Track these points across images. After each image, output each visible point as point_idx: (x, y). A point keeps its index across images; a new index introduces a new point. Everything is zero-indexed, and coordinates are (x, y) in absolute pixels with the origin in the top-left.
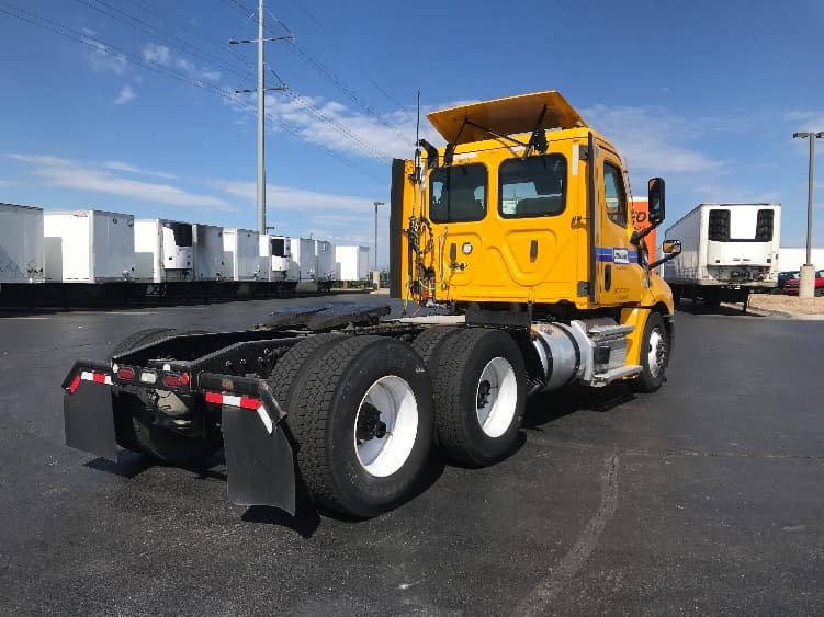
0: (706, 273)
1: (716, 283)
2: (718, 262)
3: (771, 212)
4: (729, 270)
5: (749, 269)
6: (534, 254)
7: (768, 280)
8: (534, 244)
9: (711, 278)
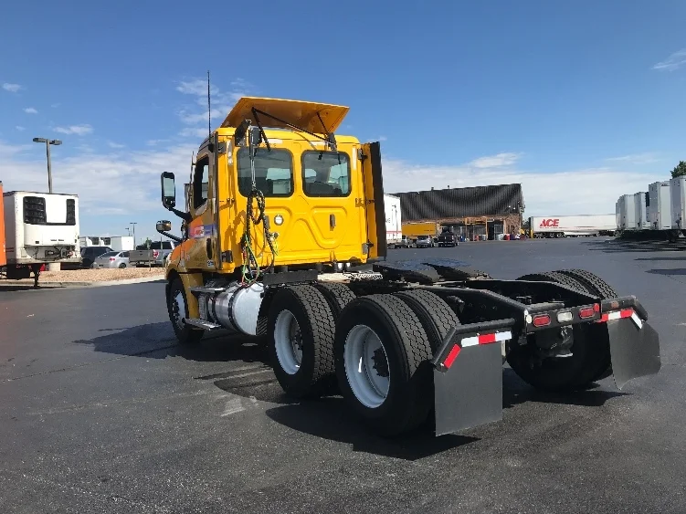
0: (25, 252)
1: (34, 261)
2: (37, 242)
3: (73, 201)
4: (44, 250)
5: (59, 249)
6: (332, 224)
7: (74, 256)
8: (332, 218)
9: (29, 257)
